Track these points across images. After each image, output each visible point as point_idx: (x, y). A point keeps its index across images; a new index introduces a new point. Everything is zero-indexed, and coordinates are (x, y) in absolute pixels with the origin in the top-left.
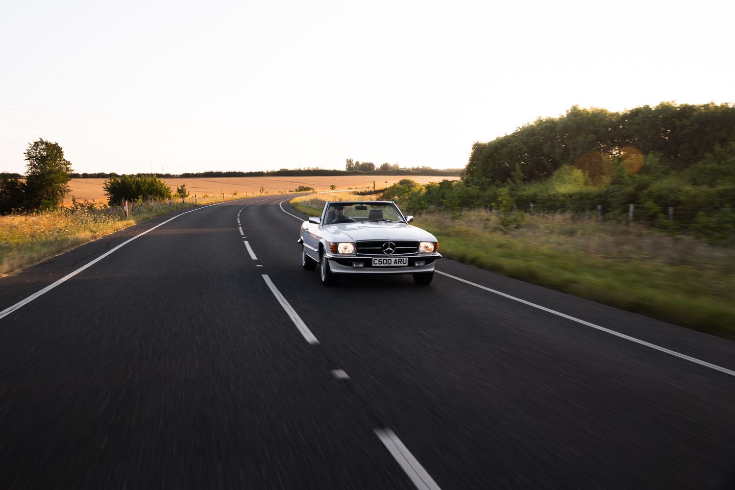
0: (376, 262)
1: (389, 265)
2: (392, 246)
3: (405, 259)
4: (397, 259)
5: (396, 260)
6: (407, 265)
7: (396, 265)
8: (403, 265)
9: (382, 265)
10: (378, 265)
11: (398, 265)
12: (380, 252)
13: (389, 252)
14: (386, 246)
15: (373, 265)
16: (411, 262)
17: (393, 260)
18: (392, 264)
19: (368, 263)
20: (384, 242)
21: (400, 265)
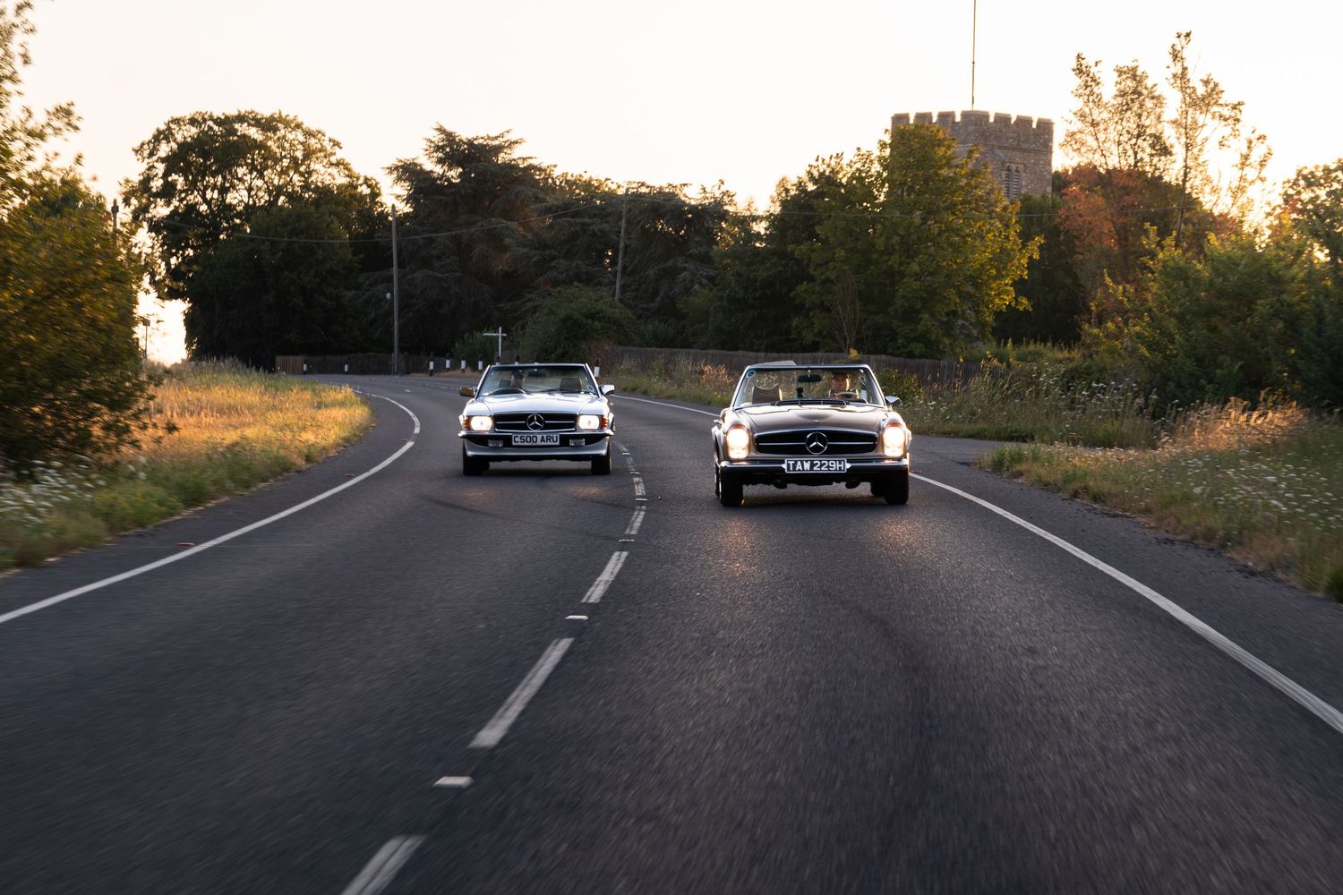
0: (517, 439)
1: (534, 444)
2: (539, 420)
3: (555, 436)
4: (545, 436)
5: (543, 437)
6: (558, 443)
7: (543, 443)
8: (552, 443)
9: (526, 444)
10: (520, 444)
11: (546, 444)
12: (524, 427)
13: (535, 427)
14: (532, 419)
15: (514, 444)
16: (564, 441)
17: (539, 437)
18: (539, 443)
19: (507, 441)
20: (530, 414)
21: (549, 443)
